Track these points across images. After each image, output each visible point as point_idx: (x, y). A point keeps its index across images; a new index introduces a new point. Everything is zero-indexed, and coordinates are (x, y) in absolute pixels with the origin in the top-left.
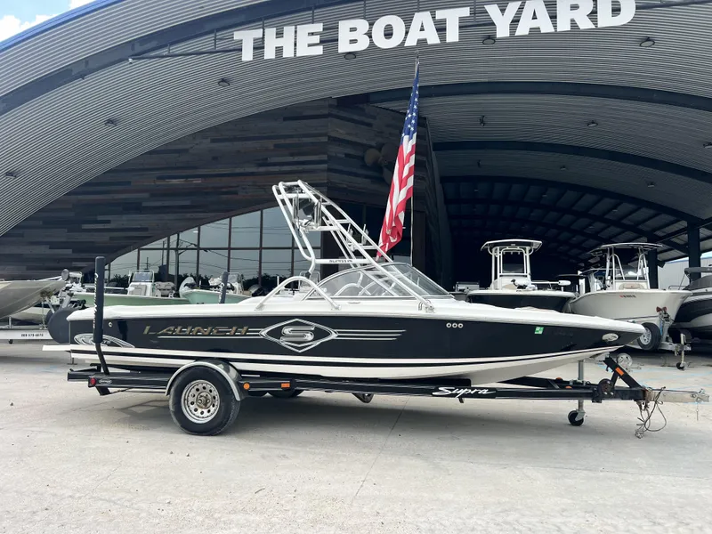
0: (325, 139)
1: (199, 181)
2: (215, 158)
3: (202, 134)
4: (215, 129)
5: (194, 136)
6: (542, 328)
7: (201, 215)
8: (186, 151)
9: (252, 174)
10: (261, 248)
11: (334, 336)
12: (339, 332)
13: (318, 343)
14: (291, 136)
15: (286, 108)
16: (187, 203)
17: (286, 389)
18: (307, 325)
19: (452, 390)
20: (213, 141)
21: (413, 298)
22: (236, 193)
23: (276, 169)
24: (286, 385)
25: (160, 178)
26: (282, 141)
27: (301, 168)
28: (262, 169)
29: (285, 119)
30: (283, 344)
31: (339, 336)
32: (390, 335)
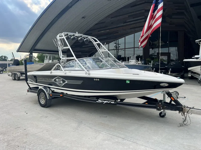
0: (144, 11)
1: (108, 31)
2: (112, 23)
3: (108, 16)
4: (111, 14)
5: (106, 17)
6: (129, 81)
7: (109, 41)
8: (104, 22)
9: (122, 26)
10: (125, 49)
11: (66, 82)
12: (68, 81)
13: (64, 84)
14: (133, 12)
15: (131, 3)
16: (106, 37)
17: (61, 97)
18: (60, 78)
19: (102, 101)
20: (112, 18)
21: (84, 70)
22: (118, 33)
23: (129, 23)
24: (61, 95)
25: (99, 31)
26: (130, 14)
27: (136, 22)
28: (125, 24)
29: (131, 7)
30: (57, 84)
31: (68, 82)
32: (79, 82)
